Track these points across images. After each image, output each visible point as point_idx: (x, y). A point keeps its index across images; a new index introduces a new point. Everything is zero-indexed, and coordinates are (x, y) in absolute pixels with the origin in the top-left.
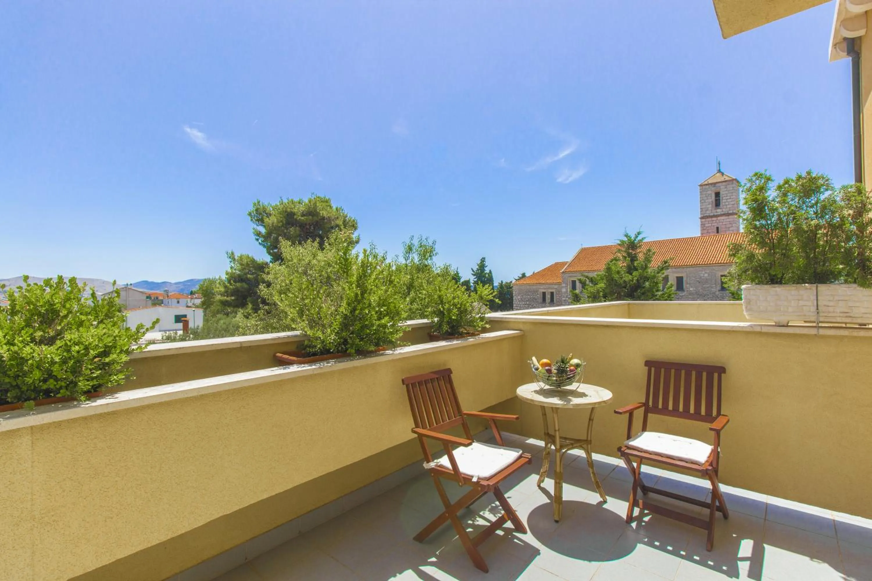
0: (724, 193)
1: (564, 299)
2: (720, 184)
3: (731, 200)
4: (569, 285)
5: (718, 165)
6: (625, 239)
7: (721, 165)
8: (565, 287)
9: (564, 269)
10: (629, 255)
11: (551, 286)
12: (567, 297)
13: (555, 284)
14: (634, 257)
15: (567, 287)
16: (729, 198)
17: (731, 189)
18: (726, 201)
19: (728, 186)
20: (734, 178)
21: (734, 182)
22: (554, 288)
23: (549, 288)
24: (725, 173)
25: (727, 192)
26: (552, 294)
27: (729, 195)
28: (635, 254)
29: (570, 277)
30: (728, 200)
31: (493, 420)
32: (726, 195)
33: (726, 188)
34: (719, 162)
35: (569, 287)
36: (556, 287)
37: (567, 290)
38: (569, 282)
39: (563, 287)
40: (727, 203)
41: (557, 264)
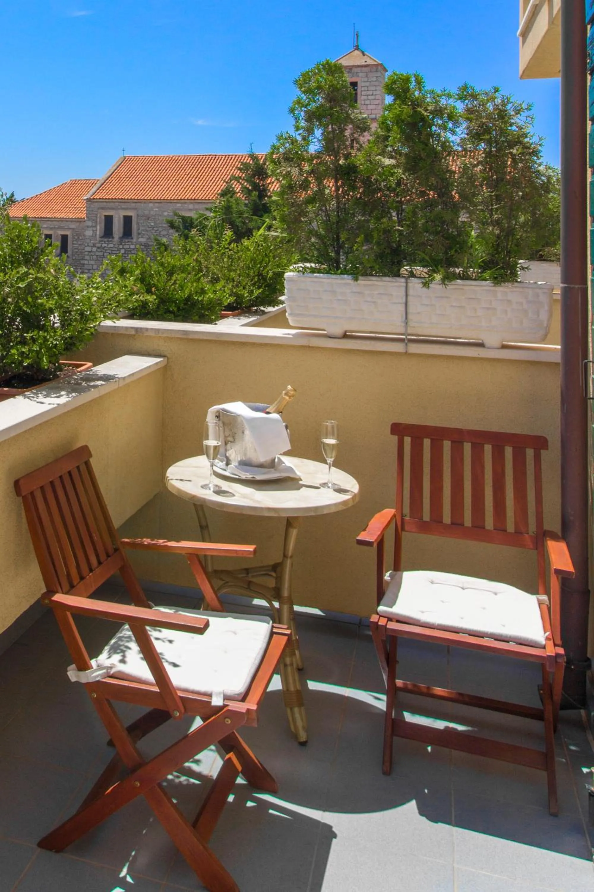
0: (363, 84)
1: (88, 249)
2: (358, 70)
3: (373, 97)
4: (100, 223)
5: (356, 36)
6: (249, 161)
7: (359, 38)
8: (92, 226)
9: (91, 193)
10: (256, 187)
11: (63, 224)
12: (94, 246)
13: (72, 220)
14: (262, 191)
15: (96, 227)
16: (371, 93)
17: (375, 79)
18: (365, 97)
19: (370, 75)
20: (381, 63)
21: (379, 68)
22: (69, 229)
23: (60, 228)
24: (366, 53)
25: (367, 84)
26: (64, 239)
27: (370, 88)
28: (263, 185)
29: (103, 208)
30: (370, 97)
31: (197, 556)
32: (366, 89)
33: (367, 76)
34: (357, 32)
35: (98, 227)
36: (73, 226)
37: (94, 232)
38: (100, 217)
39: (88, 227)
40: (367, 102)
41: (74, 183)
